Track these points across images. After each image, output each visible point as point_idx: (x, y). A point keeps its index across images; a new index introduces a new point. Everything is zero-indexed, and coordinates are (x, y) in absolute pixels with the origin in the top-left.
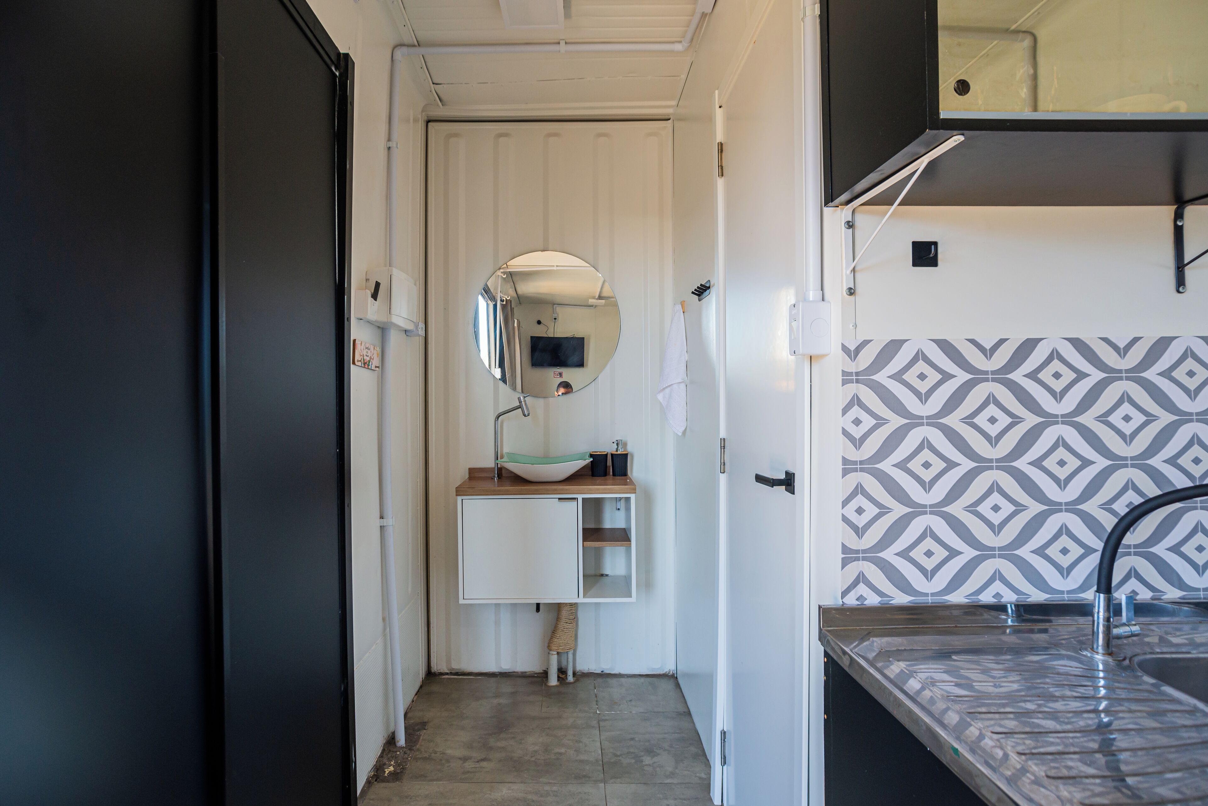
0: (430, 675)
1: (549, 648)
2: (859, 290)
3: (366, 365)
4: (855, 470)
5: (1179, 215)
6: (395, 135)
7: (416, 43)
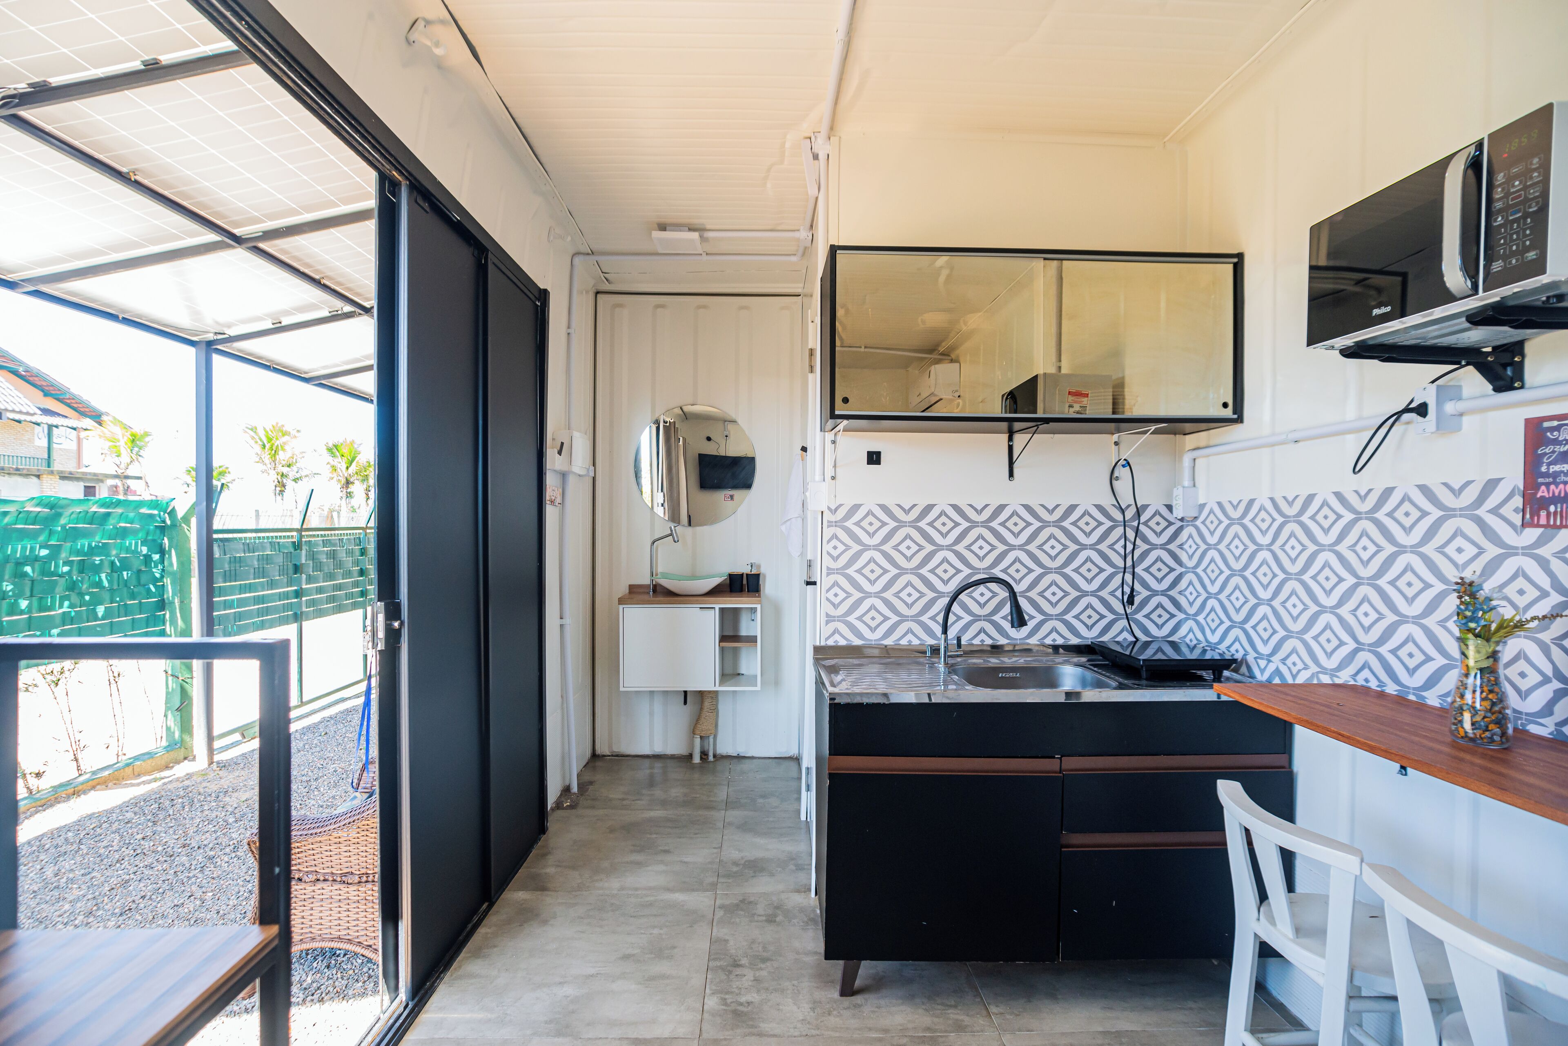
0: (594, 756)
1: (694, 733)
2: (837, 477)
3: (552, 502)
4: (834, 573)
5: (1010, 439)
6: (574, 324)
7: (590, 252)
